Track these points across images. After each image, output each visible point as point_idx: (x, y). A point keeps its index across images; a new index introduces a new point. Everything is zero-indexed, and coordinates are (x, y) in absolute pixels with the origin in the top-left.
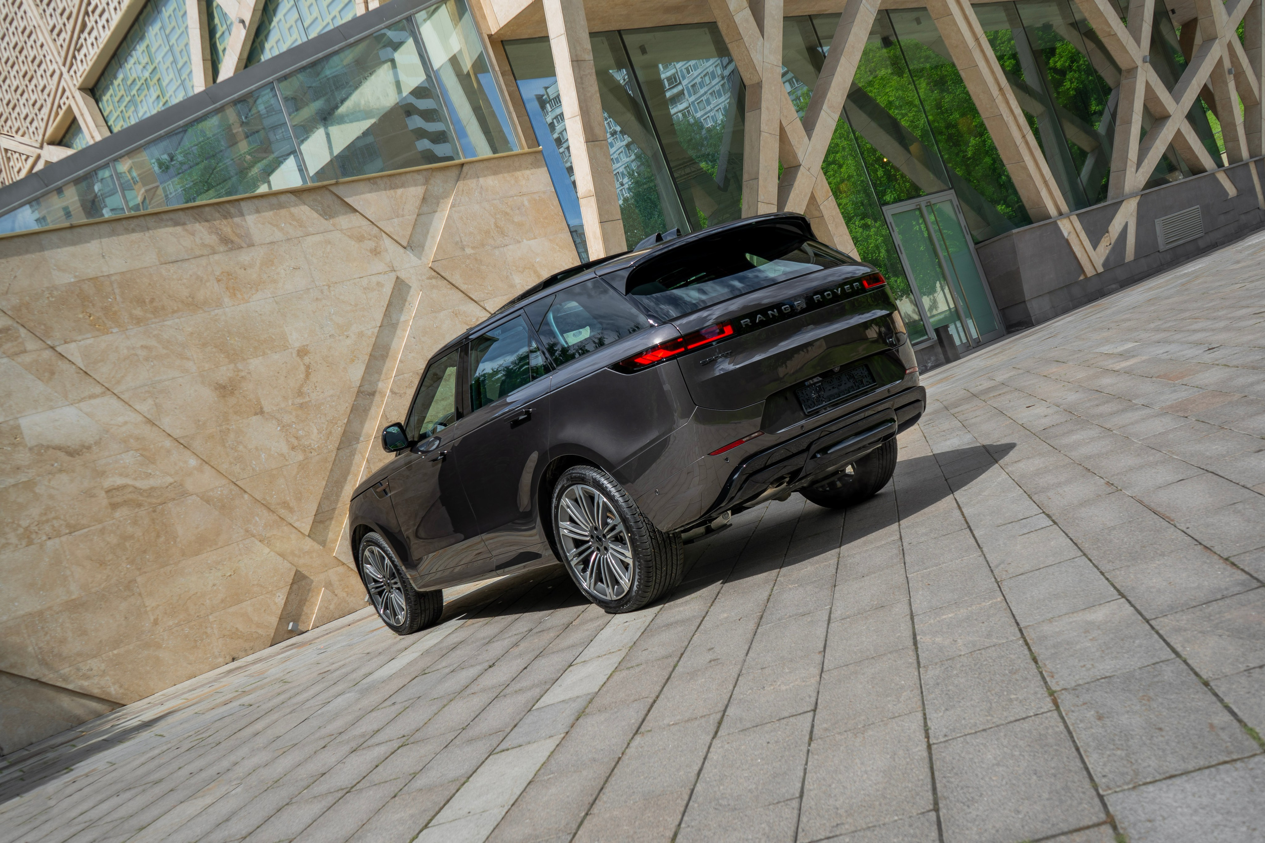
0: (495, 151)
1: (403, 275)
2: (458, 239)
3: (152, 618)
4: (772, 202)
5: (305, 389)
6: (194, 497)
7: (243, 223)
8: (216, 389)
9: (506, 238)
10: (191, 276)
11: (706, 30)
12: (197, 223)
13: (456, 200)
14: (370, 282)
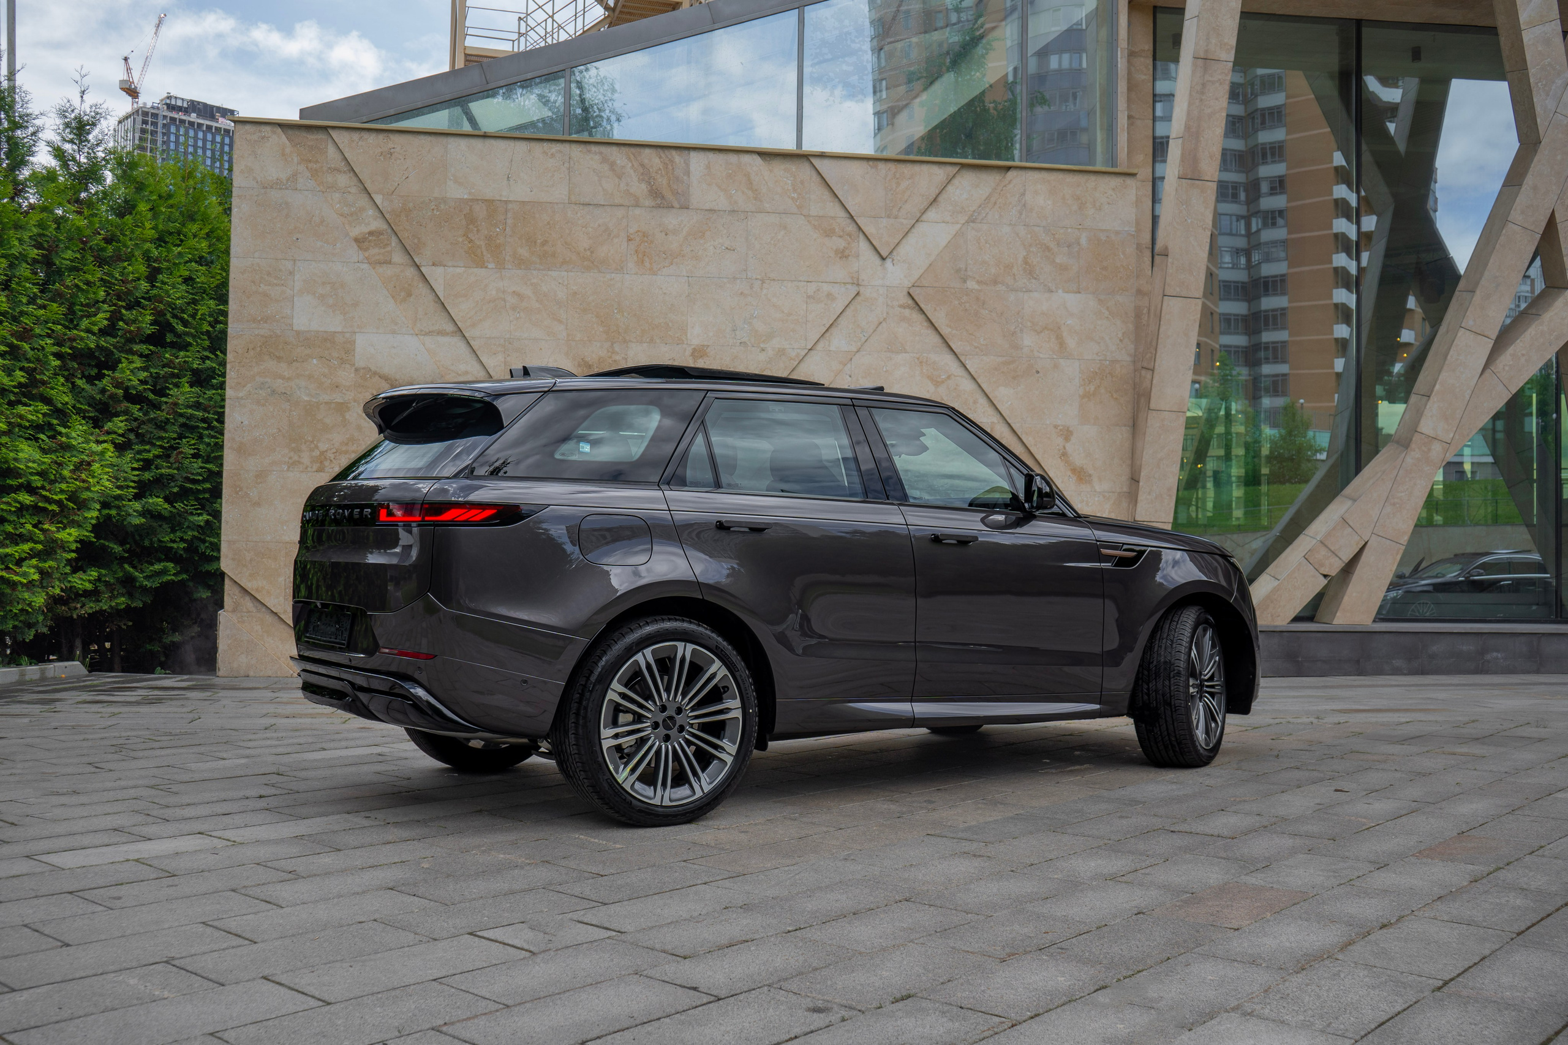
1: (866, 293)
2: (963, 266)
4: (1486, 333)
7: (685, 178)
9: (1034, 281)
12: (630, 165)
13: (979, 214)
14: (818, 290)
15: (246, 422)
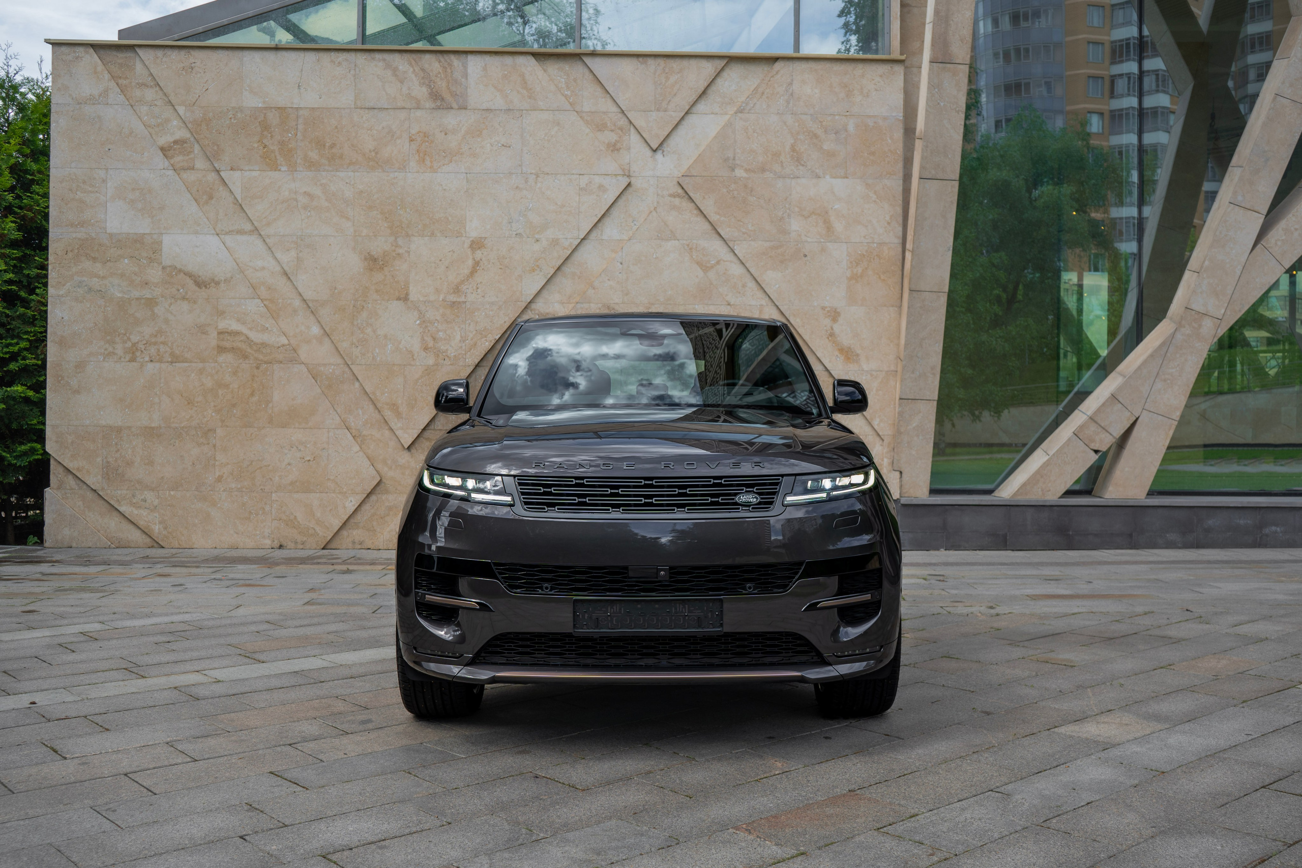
1: (637, 184)
2: (731, 155)
3: (217, 474)
4: (1256, 208)
5: (464, 287)
6: (303, 367)
7: (463, 80)
8: (366, 259)
10: (383, 128)
12: (411, 70)
13: (747, 104)
14: (590, 182)
15: (66, 318)
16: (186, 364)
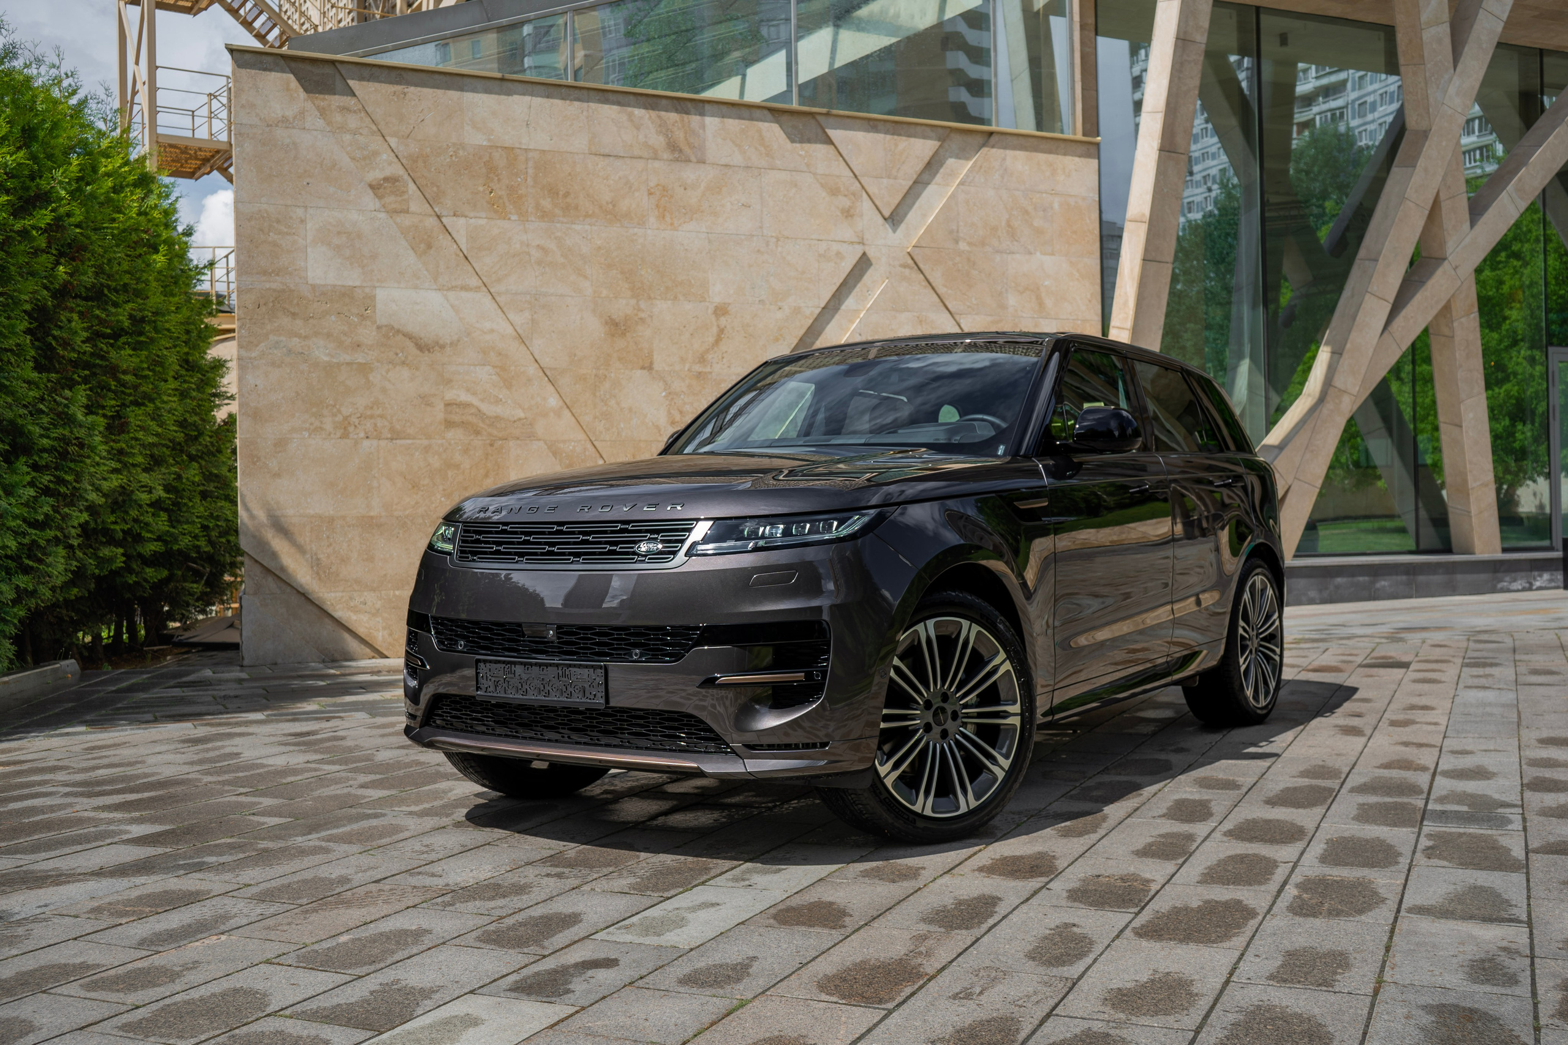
0: (1039, 126)
1: (871, 253)
2: (954, 227)
4: (1386, 297)
5: (709, 357)
6: (541, 443)
7: (701, 131)
8: (606, 323)
9: (1015, 243)
10: (620, 178)
11: (1382, 34)
12: (648, 116)
13: (968, 177)
14: (829, 249)
15: (260, 386)
16: (409, 441)
